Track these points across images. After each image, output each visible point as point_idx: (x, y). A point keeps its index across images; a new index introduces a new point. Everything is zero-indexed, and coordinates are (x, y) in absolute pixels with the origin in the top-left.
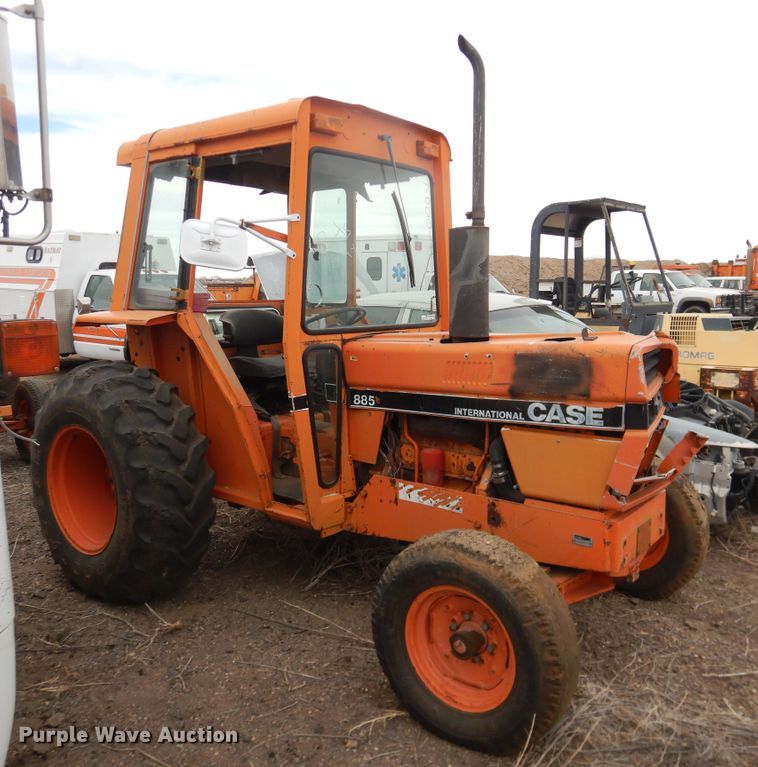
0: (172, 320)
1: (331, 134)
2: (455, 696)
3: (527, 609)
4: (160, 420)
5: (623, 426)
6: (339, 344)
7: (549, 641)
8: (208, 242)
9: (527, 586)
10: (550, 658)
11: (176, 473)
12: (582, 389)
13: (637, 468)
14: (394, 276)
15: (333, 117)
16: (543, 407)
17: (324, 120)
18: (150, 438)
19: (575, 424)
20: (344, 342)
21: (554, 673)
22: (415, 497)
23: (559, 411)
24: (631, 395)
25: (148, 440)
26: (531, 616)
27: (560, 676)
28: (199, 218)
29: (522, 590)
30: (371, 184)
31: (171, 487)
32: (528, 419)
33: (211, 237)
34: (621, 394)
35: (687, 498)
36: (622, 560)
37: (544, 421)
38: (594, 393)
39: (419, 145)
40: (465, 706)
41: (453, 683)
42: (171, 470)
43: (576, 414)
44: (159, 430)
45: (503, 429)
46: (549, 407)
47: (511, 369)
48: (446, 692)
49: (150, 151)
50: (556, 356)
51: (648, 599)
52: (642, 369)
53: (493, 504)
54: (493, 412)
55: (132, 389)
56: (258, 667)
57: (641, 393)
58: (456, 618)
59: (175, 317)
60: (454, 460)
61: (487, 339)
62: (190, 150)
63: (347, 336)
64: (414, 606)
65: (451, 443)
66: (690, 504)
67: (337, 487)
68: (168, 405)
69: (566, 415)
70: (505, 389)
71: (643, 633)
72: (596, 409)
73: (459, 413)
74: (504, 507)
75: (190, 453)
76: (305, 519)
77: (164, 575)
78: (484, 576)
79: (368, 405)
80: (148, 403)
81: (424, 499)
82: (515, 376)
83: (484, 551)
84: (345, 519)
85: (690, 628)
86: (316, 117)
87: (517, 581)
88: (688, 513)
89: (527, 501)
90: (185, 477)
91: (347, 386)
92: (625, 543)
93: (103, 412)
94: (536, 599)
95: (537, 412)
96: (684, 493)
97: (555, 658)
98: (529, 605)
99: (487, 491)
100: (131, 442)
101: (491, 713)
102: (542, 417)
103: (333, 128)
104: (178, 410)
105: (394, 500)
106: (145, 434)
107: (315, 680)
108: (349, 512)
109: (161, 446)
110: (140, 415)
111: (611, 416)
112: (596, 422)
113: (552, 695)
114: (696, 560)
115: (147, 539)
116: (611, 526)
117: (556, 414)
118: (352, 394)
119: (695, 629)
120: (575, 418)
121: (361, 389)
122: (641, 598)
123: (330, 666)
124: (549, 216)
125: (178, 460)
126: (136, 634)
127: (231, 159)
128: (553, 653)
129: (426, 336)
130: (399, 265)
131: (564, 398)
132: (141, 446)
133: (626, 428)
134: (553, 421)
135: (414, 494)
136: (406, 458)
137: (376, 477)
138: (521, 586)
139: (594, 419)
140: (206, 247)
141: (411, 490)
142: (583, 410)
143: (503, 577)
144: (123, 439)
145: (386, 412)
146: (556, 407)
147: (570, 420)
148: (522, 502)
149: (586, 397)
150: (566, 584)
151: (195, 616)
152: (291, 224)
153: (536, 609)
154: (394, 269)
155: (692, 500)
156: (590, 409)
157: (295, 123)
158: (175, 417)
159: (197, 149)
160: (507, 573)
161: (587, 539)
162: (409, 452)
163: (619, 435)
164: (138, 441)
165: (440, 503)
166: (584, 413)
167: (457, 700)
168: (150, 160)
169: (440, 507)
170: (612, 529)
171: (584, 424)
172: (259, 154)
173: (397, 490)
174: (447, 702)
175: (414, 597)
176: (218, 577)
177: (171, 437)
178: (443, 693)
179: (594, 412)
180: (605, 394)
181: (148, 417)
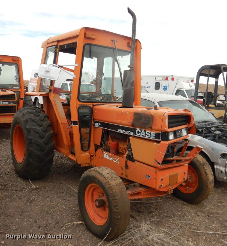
0: (47, 95)
1: (93, 39)
2: (96, 219)
3: (111, 193)
4: (38, 125)
5: (161, 139)
6: (92, 106)
7: (116, 205)
8: (46, 71)
9: (113, 186)
10: (116, 211)
11: (41, 141)
12: (150, 126)
13: (164, 154)
14: (164, 89)
15: (92, 34)
16: (140, 131)
17: (89, 34)
18: (34, 130)
19: (148, 137)
20: (94, 106)
21: (117, 216)
22: (107, 157)
23: (144, 133)
24: (163, 129)
25: (33, 130)
26: (112, 196)
27: (119, 217)
28: (46, 64)
29: (111, 187)
30: (119, 56)
31: (38, 145)
32: (136, 134)
33: (47, 70)
34: (160, 129)
35: (205, 170)
36: (160, 185)
37: (140, 135)
38: (153, 128)
39: (128, 43)
40: (97, 223)
41: (97, 216)
42: (39, 140)
43: (148, 134)
44: (37, 128)
45: (130, 137)
46: (141, 131)
47: (133, 118)
48: (94, 218)
49: (48, 44)
50: (145, 114)
51: (190, 204)
52: (167, 121)
53: (126, 161)
54: (127, 131)
55: (33, 115)
56: (52, 203)
57: (165, 129)
58: (100, 195)
59: (48, 94)
60: (121, 146)
61: (132, 107)
62: (56, 43)
63: (94, 104)
64: (87, 189)
65: (121, 141)
66: (206, 172)
67: (89, 151)
68: (43, 120)
69: (146, 134)
70: (130, 124)
71: (180, 214)
72: (154, 133)
73: (119, 131)
74: (130, 163)
75: (46, 136)
76: (75, 160)
77: (37, 172)
78: (101, 181)
79: (98, 126)
80: (36, 119)
81: (110, 158)
82: (133, 120)
83: (103, 174)
84: (90, 162)
85: (197, 215)
86: (87, 34)
87: (110, 184)
88: (204, 175)
89: (135, 162)
90: (44, 143)
91: (94, 119)
92: (162, 179)
93: (23, 121)
94: (115, 191)
95: (138, 132)
96: (204, 168)
97: (118, 211)
98: (112, 192)
99: (126, 157)
100: (29, 131)
101: (102, 226)
102: (140, 134)
103: (93, 37)
104: (45, 123)
105: (102, 157)
106: (33, 128)
107: (66, 209)
108: (91, 160)
109: (37, 133)
110: (33, 123)
111: (157, 136)
112: (153, 137)
113: (116, 223)
114: (206, 192)
115: (31, 160)
116: (156, 173)
117: (143, 133)
118: (95, 122)
119: (199, 216)
120: (148, 135)
121: (97, 121)
122: (187, 203)
123: (73, 206)
124: (203, 70)
125: (42, 138)
126: (25, 188)
127: (65, 46)
128: (117, 209)
129: (116, 105)
130: (165, 85)
131: (145, 128)
132: (32, 132)
133: (162, 140)
134: (142, 136)
135: (108, 156)
136: (109, 145)
137: (99, 150)
138: (111, 186)
139: (153, 136)
140: (46, 73)
141: (107, 155)
142: (150, 133)
143: (106, 182)
144: (26, 129)
145: (103, 129)
146: (143, 131)
147: (146, 136)
148: (134, 162)
149: (151, 128)
150: (143, 191)
151: (45, 186)
152: (75, 67)
153: (114, 194)
154: (164, 86)
155: (206, 171)
156: (152, 133)
157: (78, 35)
158: (44, 125)
159: (58, 43)
160: (108, 181)
161: (149, 176)
162: (111, 143)
163: (159, 142)
164: (31, 130)
165: (113, 160)
166: (150, 134)
167: (95, 220)
168: (48, 46)
169: (113, 161)
170: (157, 174)
171: (150, 137)
172: (71, 45)
173: (103, 154)
174: (93, 221)
175: (87, 186)
176: (58, 176)
177: (41, 130)
178: (92, 217)
179: (153, 134)
180: (156, 128)
181: (35, 124)
